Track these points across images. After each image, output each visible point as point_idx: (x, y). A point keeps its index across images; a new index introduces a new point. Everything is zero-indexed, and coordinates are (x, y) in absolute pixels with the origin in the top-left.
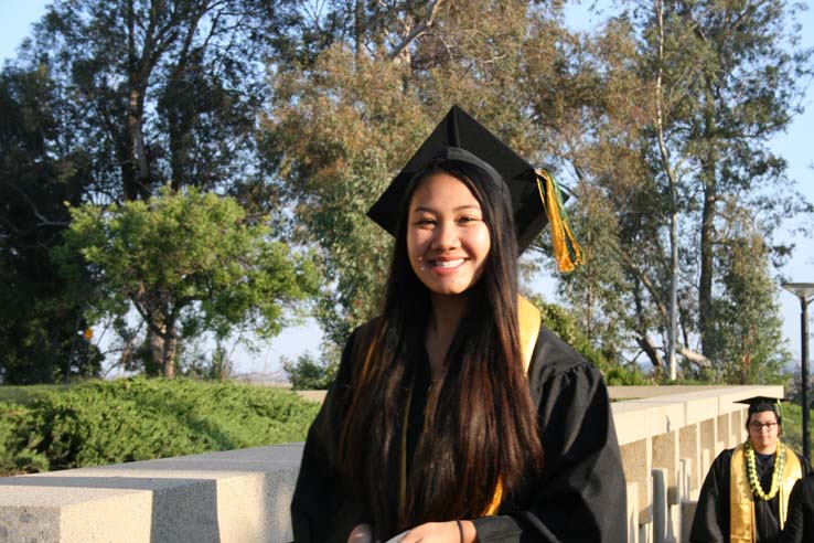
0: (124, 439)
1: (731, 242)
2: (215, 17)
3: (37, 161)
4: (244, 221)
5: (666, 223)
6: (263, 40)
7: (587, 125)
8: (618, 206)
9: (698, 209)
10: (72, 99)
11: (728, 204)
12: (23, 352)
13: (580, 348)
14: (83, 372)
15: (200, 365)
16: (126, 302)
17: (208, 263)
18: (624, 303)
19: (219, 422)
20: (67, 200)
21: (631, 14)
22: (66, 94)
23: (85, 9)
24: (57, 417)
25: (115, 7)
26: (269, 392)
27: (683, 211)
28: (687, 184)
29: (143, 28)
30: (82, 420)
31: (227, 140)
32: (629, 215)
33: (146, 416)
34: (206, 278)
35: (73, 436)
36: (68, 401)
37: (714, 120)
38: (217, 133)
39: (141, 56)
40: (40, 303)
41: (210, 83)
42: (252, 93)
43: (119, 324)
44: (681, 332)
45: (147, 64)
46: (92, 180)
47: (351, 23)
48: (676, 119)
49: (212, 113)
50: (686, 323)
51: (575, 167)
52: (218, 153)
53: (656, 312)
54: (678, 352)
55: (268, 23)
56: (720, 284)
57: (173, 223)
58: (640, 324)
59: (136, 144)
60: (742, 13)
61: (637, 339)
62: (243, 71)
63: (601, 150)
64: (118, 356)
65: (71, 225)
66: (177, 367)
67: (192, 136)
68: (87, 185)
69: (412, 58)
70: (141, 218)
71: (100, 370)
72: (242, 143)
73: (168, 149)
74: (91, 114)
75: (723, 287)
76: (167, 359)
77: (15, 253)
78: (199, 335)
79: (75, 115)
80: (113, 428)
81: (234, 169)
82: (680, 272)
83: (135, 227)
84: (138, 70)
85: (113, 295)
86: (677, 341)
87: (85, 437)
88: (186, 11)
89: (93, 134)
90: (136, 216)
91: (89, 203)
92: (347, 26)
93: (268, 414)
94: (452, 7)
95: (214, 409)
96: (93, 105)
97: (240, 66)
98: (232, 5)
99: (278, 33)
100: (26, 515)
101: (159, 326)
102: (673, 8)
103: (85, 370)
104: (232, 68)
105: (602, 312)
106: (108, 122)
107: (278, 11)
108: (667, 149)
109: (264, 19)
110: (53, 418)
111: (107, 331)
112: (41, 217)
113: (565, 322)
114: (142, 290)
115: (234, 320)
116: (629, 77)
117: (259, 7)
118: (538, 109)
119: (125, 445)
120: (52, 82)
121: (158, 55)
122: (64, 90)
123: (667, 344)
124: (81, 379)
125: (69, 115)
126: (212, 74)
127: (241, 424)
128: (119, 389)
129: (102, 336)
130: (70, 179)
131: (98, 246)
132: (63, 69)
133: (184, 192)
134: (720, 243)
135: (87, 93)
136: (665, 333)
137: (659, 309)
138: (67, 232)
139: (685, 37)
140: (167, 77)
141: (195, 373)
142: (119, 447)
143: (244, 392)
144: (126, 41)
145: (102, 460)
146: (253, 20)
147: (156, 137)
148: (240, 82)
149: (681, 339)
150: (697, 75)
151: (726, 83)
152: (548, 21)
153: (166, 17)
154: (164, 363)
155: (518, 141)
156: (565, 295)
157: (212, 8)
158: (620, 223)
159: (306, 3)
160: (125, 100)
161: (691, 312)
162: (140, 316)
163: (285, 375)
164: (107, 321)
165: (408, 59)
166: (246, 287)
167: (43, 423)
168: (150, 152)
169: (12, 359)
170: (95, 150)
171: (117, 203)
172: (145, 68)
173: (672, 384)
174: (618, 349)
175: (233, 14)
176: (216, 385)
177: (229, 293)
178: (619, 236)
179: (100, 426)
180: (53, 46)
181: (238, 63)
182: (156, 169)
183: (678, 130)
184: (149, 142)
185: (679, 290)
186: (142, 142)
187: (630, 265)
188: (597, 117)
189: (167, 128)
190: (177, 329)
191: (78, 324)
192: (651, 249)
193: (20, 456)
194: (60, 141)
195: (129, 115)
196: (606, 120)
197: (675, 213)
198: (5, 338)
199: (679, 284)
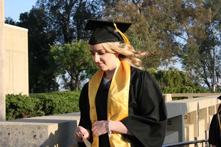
0: (65, 107)
3: (41, 33)
5: (213, 49)
7: (190, 22)
8: (199, 44)
12: (37, 85)
13: (188, 83)
14: (54, 90)
16: (65, 71)
17: (87, 60)
18: (201, 70)
20: (50, 44)
22: (49, 15)
24: (47, 102)
27: (217, 45)
28: (218, 38)
30: (54, 103)
32: (202, 46)
33: (71, 101)
34: (87, 64)
35: (51, 107)
36: (50, 97)
39: (69, 4)
40: (42, 71)
41: (87, 12)
42: (99, 14)
43: (63, 77)
44: (216, 78)
46: (56, 38)
48: (215, 20)
50: (218, 76)
51: (187, 33)
53: (209, 73)
54: (216, 84)
57: (78, 49)
58: (205, 77)
59: (67, 28)
61: (204, 80)
62: (96, 8)
63: (194, 28)
64: (63, 85)
65: (50, 50)
66: (79, 89)
67: (83, 26)
68: (55, 39)
69: (142, 4)
70: (69, 48)
71: (58, 89)
73: (76, 30)
74: (55, 20)
76: (76, 86)
77: (36, 58)
78: (85, 80)
80: (62, 105)
82: (216, 62)
83: (68, 51)
84: (68, 8)
85: (61, 69)
86: (215, 81)
87: (54, 107)
89: (56, 26)
90: (68, 48)
91: (55, 44)
96: (56, 18)
97: (96, 7)
100: (39, 128)
101: (74, 77)
104: (93, 7)
105: (194, 73)
106: (60, 22)
108: (213, 28)
110: (46, 102)
111: (60, 79)
112: (43, 48)
113: (184, 76)
114: (69, 68)
118: (177, 18)
119: (65, 109)
120: (45, 12)
121: (73, 4)
122: (48, 14)
123: (212, 82)
124: (53, 92)
125: (50, 21)
126: (88, 9)
128: (63, 94)
129: (59, 80)
130: (50, 38)
131: (58, 56)
132: (48, 8)
133: (81, 41)
135: (54, 15)
136: (212, 79)
138: (50, 52)
142: (64, 110)
144: (65, 1)
145: (59, 113)
147: (73, 26)
148: (95, 11)
149: (216, 80)
150: (220, 8)
154: (76, 87)
155: (171, 26)
156: (184, 68)
158: (199, 48)
160: (65, 16)
161: (219, 73)
162: (69, 74)
165: (141, 4)
167: (43, 103)
168: (71, 30)
169: (35, 86)
170: (57, 30)
171: (63, 44)
172: (70, 8)
173: (214, 92)
174: (199, 83)
177: (93, 68)
178: (199, 52)
179: (59, 104)
180: (45, 2)
181: (95, 6)
182: (73, 35)
183: (216, 23)
184: (71, 28)
185: (216, 67)
186: (69, 28)
187: (202, 60)
188: (193, 19)
189: (76, 24)
190: (79, 78)
191: (52, 77)
192: (208, 56)
193: (37, 112)
194: (47, 28)
195: (66, 21)
196: (195, 20)
197: (215, 46)
198: (33, 81)
199: (216, 65)
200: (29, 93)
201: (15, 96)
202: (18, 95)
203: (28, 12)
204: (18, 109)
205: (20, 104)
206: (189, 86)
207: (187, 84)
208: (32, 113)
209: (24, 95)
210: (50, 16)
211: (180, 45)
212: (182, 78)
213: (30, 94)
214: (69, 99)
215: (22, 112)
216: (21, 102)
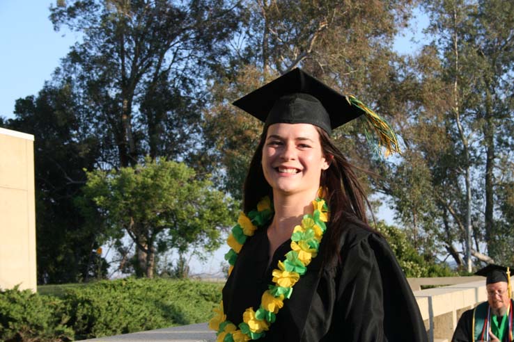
0: (122, 317)
1: (504, 184)
2: (175, 51)
3: (65, 144)
4: (195, 178)
5: (464, 174)
6: (205, 65)
7: (410, 113)
8: (432, 163)
9: (483, 163)
10: (87, 105)
11: (502, 160)
12: (57, 264)
13: (410, 254)
14: (96, 275)
15: (169, 269)
16: (123, 230)
17: (173, 204)
18: (438, 224)
19: (181, 305)
20: (85, 167)
21: (437, 43)
22: (83, 101)
23: (94, 49)
24: (80, 304)
25: (113, 46)
26: (212, 286)
27: (474, 165)
28: (476, 148)
29: (130, 59)
30: (95, 306)
31: (184, 128)
32: (438, 169)
33: (135, 303)
34: (172, 215)
35: (89, 316)
36: (86, 294)
37: (491, 108)
38: (178, 123)
39: (129, 77)
40: (69, 233)
41: (173, 93)
42: (199, 98)
43: (118, 244)
44: (474, 242)
45: (133, 81)
46: (101, 155)
47: (261, 52)
48: (467, 107)
49: (174, 111)
50: (477, 236)
51: (404, 139)
52: (179, 136)
53: (458, 229)
54: (473, 255)
55: (208, 54)
56: (499, 211)
57: (149, 181)
58: (448, 238)
59: (127, 132)
60: (508, 39)
61: (446, 247)
62: (193, 85)
63: (421, 128)
66: (155, 272)
67: (162, 126)
68: (97, 158)
70: (130, 177)
71: (107, 273)
72: (193, 129)
73: (147, 135)
74: (98, 114)
75: (500, 212)
76: (149, 266)
77: (53, 201)
78: (167, 250)
79: (89, 115)
80: (115, 311)
81: (188, 146)
82: (473, 204)
83: (127, 184)
84: (127, 86)
85: (114, 226)
86: (472, 249)
87: (97, 316)
88: (157, 48)
89: (100, 126)
90: (127, 177)
91: (99, 169)
92: (258, 54)
93: (212, 300)
94: (324, 40)
95: (178, 297)
96: (99, 108)
97: (191, 81)
98: (186, 44)
99: (214, 60)
101: (143, 245)
102: (463, 38)
103: (97, 274)
104: (186, 82)
105: (423, 231)
106: (110, 119)
107: (214, 46)
108: (462, 126)
109: (205, 52)
110: (77, 305)
112: (69, 179)
113: (400, 237)
114: (132, 223)
115: (191, 241)
116: (437, 82)
117: (202, 44)
118: (379, 104)
119: (122, 321)
120: (75, 95)
121: (140, 76)
122: (81, 99)
123: (465, 250)
124: (95, 280)
125: (85, 115)
126: (173, 87)
127: (195, 306)
128: (118, 285)
129: (108, 252)
130: (86, 155)
131: (104, 196)
133: (158, 161)
134: (497, 184)
135: (95, 100)
136: (464, 243)
137: (460, 228)
138: (85, 188)
139: (471, 56)
140: (146, 89)
141: (166, 274)
142: (119, 323)
143: (197, 286)
144: (120, 68)
145: (108, 331)
146: (199, 52)
147: (140, 127)
148: (192, 91)
150: (479, 79)
151: (498, 84)
152: (383, 47)
153: (145, 52)
154: (147, 269)
156: (400, 220)
157: (173, 45)
158: (433, 174)
159: (232, 41)
160: (120, 104)
161: (480, 229)
162: (131, 238)
163: (223, 274)
164: (110, 243)
166: (197, 219)
167: (71, 308)
168: (136, 136)
169: (51, 268)
170: (101, 136)
171: (116, 168)
172: (132, 84)
173: (469, 275)
174: (434, 254)
175: (186, 49)
176: (179, 282)
177: (187, 223)
178: (432, 181)
179: (107, 309)
180: (75, 72)
182: (140, 147)
183: (469, 114)
184: (135, 130)
185: (472, 215)
186: (131, 130)
187: (440, 200)
188: (416, 107)
189: (147, 121)
190: (154, 247)
191: (93, 245)
192: (453, 190)
193: (57, 329)
194: (80, 131)
195: (122, 114)
196: (423, 109)
197: (468, 167)
198: (48, 255)
199: (472, 211)
200: (38, 284)
201: (3, 293)
202: (12, 291)
203: (33, 96)
204: (10, 323)
205: (16, 312)
206: (410, 261)
207: (407, 257)
208: (45, 331)
209: (25, 289)
210: (86, 104)
211: (389, 166)
212: (394, 244)
213: (40, 287)
214: (131, 296)
215: (20, 330)
216: (18, 307)
